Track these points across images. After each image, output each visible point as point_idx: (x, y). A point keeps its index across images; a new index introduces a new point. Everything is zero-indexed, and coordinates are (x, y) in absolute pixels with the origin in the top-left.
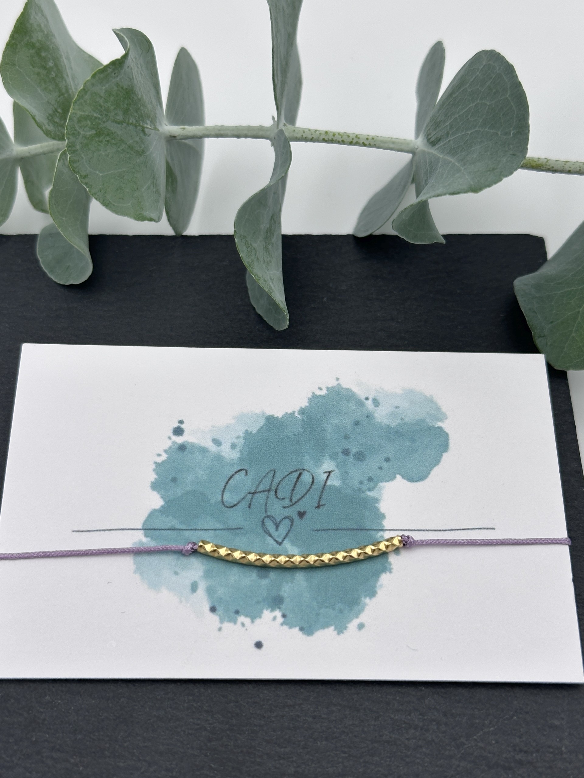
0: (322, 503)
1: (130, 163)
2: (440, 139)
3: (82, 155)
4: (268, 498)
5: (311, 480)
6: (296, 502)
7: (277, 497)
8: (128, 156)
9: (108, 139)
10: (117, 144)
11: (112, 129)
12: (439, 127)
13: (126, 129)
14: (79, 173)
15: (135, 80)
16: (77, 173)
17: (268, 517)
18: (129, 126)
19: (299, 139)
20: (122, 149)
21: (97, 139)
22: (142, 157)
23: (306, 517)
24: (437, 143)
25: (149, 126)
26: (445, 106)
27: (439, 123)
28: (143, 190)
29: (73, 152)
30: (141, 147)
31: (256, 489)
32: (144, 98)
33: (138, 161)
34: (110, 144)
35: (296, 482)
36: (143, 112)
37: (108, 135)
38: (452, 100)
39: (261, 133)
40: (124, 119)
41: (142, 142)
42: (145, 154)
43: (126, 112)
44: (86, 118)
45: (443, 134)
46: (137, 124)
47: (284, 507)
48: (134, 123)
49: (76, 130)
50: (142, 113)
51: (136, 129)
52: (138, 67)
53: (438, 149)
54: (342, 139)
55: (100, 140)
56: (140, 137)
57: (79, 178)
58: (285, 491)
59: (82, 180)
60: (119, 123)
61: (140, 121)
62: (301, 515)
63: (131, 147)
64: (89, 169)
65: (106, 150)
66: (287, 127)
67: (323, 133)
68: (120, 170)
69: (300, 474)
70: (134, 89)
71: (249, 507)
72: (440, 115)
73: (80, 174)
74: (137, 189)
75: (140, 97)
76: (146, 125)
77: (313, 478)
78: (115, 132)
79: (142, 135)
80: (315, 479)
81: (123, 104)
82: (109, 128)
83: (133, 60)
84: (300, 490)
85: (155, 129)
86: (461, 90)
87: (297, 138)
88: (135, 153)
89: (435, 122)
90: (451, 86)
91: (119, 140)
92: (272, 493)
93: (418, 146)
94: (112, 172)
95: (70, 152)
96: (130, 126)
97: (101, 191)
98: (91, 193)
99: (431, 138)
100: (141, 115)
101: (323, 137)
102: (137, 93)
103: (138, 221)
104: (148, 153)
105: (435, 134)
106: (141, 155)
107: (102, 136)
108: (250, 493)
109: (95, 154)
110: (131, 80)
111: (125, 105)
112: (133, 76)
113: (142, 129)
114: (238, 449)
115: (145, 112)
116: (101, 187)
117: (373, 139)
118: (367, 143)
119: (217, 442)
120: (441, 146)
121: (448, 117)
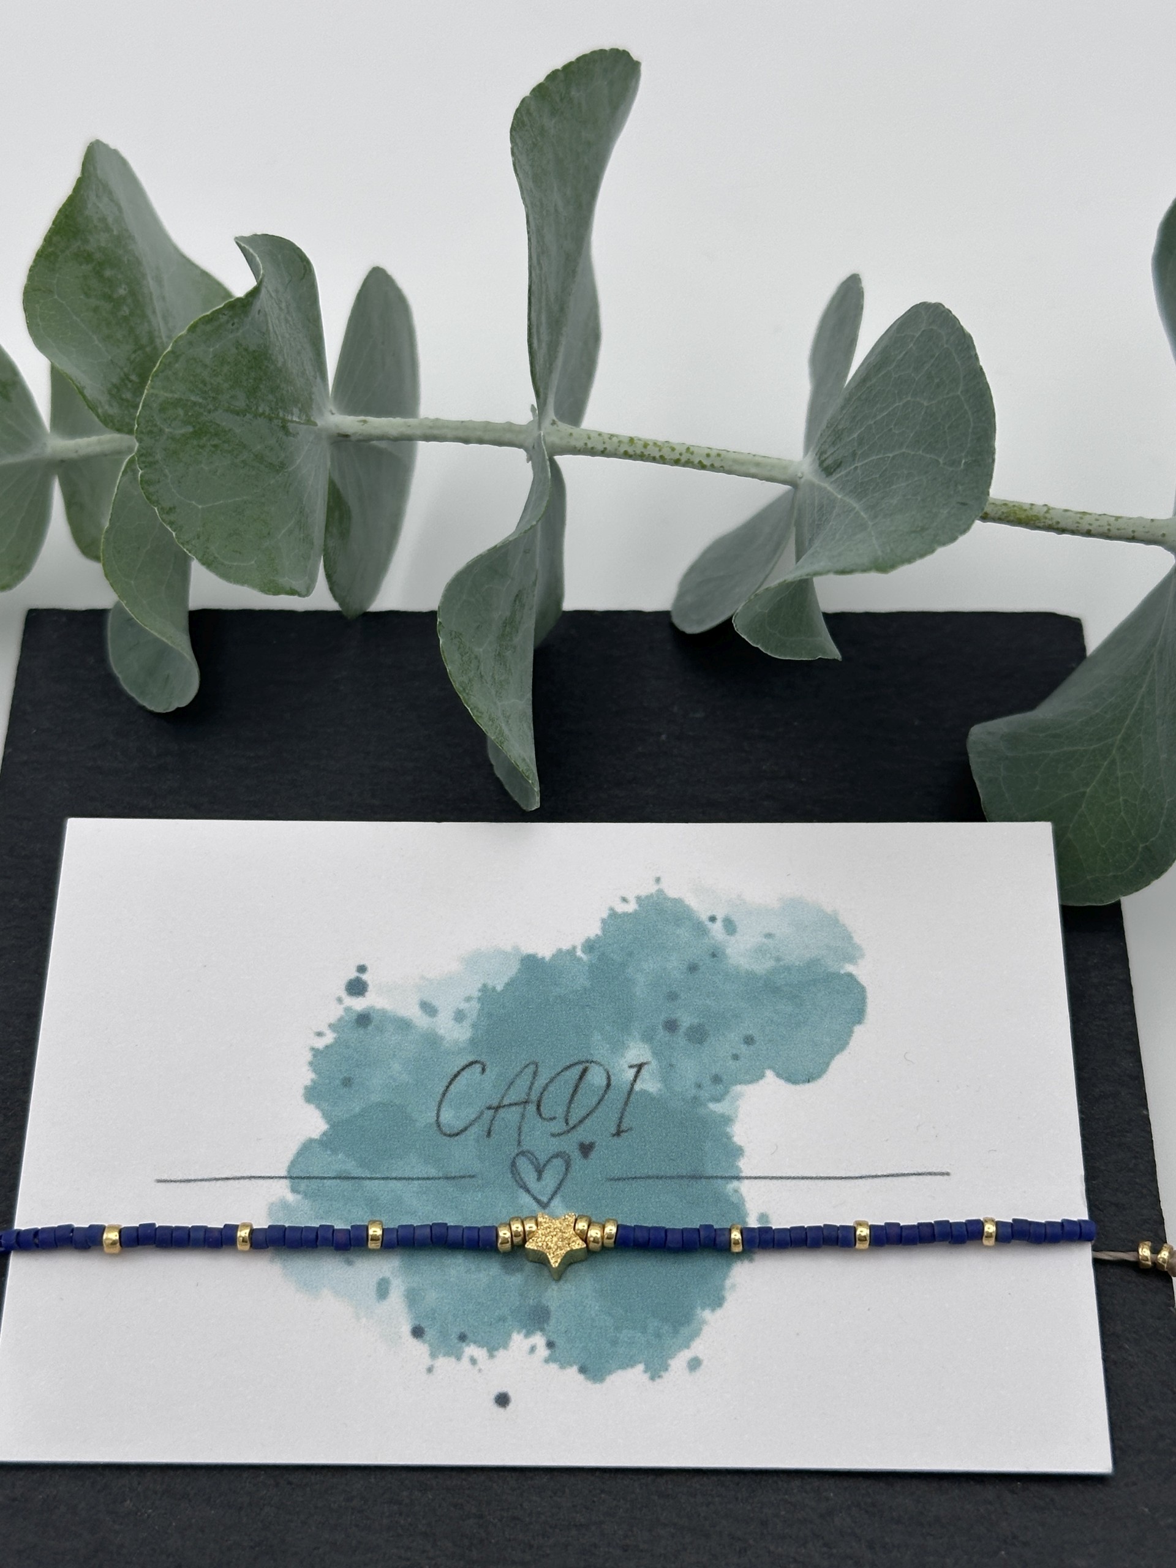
0: (624, 1127)
1: (257, 486)
2: (841, 462)
3: (167, 471)
4: (523, 1116)
5: (605, 1083)
6: (574, 1127)
7: (540, 1115)
8: (254, 473)
9: (216, 441)
10: (233, 451)
11: (224, 424)
12: (840, 440)
13: (250, 423)
14: (159, 504)
15: (272, 335)
16: (155, 504)
17: (523, 1153)
18: (256, 418)
19: (579, 451)
20: (243, 461)
21: (195, 443)
22: (280, 474)
23: (593, 1155)
24: (835, 470)
25: (295, 419)
26: (853, 400)
27: (842, 433)
28: (279, 537)
29: (150, 465)
30: (278, 458)
31: (501, 1101)
32: (289, 366)
33: (272, 482)
34: (219, 452)
35: (576, 1087)
36: (284, 392)
37: (216, 435)
38: (865, 391)
39: (508, 436)
40: (247, 405)
41: (281, 447)
42: (286, 470)
43: (252, 393)
44: (177, 403)
45: (846, 455)
46: (273, 416)
47: (553, 1135)
48: (267, 414)
49: (156, 425)
50: (282, 394)
51: (271, 423)
52: (280, 309)
53: (835, 481)
54: (661, 454)
55: (201, 444)
56: (278, 438)
57: (159, 513)
58: (554, 1104)
59: (164, 516)
60: (238, 414)
61: (280, 410)
62: (586, 1149)
63: (260, 458)
64: (179, 497)
65: (211, 462)
66: (557, 426)
67: (626, 440)
68: (237, 499)
69: (585, 1071)
70: (270, 352)
71: (489, 1134)
72: (841, 419)
73: (160, 507)
74: (269, 534)
75: (280, 365)
76: (289, 416)
77: (609, 1078)
78: (230, 430)
79: (281, 434)
80: (613, 1083)
81: (247, 380)
82: (218, 423)
83: (271, 296)
84: (585, 1100)
85: (309, 422)
86: (883, 373)
87: (575, 448)
88: (266, 467)
89: (834, 430)
90: (866, 364)
91: (237, 445)
92: (532, 1108)
93: (802, 473)
94: (221, 502)
95: (143, 465)
96: (258, 418)
97: (198, 538)
98: (181, 541)
99: (825, 459)
100: (281, 399)
101: (625, 449)
102: (274, 358)
103: (267, 594)
104: (290, 469)
105: (835, 452)
106: (278, 472)
107: (205, 436)
108: (489, 1108)
109: (191, 469)
110: (264, 334)
111: (251, 381)
112: (268, 327)
113: (282, 423)
114: (467, 1023)
115: (290, 391)
116: (199, 529)
117: (719, 455)
118: (706, 462)
119: (428, 1008)
120: (842, 475)
121: (857, 422)
